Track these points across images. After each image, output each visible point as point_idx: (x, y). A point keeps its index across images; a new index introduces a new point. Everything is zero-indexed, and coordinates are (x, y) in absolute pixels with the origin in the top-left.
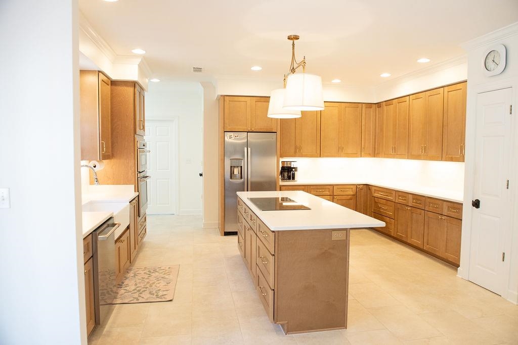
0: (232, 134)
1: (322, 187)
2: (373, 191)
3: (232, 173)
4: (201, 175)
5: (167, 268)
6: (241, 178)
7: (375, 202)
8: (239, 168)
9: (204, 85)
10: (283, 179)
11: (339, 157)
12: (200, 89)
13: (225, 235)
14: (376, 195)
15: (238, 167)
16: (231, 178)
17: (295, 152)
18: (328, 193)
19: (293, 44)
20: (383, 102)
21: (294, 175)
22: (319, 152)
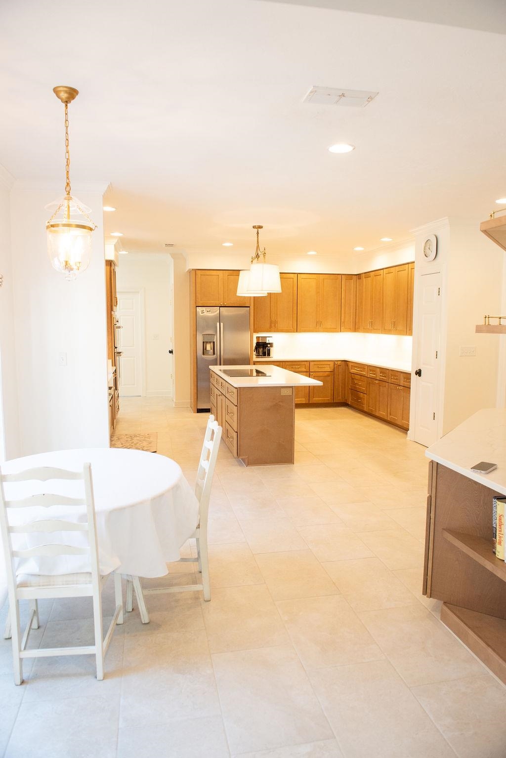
0: (204, 309)
1: (298, 363)
2: (350, 367)
3: (204, 349)
4: (171, 352)
5: (146, 435)
6: (214, 354)
7: (352, 379)
8: (212, 344)
9: (174, 256)
10: (258, 355)
11: (316, 332)
12: (170, 261)
13: (197, 412)
14: (353, 371)
15: (210, 342)
16: (203, 354)
17: (271, 327)
18: (304, 369)
19: (258, 233)
20: (362, 274)
21: (269, 351)
22: (296, 328)
